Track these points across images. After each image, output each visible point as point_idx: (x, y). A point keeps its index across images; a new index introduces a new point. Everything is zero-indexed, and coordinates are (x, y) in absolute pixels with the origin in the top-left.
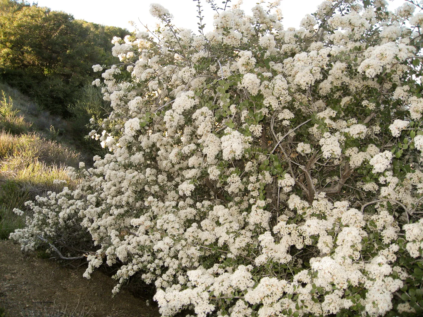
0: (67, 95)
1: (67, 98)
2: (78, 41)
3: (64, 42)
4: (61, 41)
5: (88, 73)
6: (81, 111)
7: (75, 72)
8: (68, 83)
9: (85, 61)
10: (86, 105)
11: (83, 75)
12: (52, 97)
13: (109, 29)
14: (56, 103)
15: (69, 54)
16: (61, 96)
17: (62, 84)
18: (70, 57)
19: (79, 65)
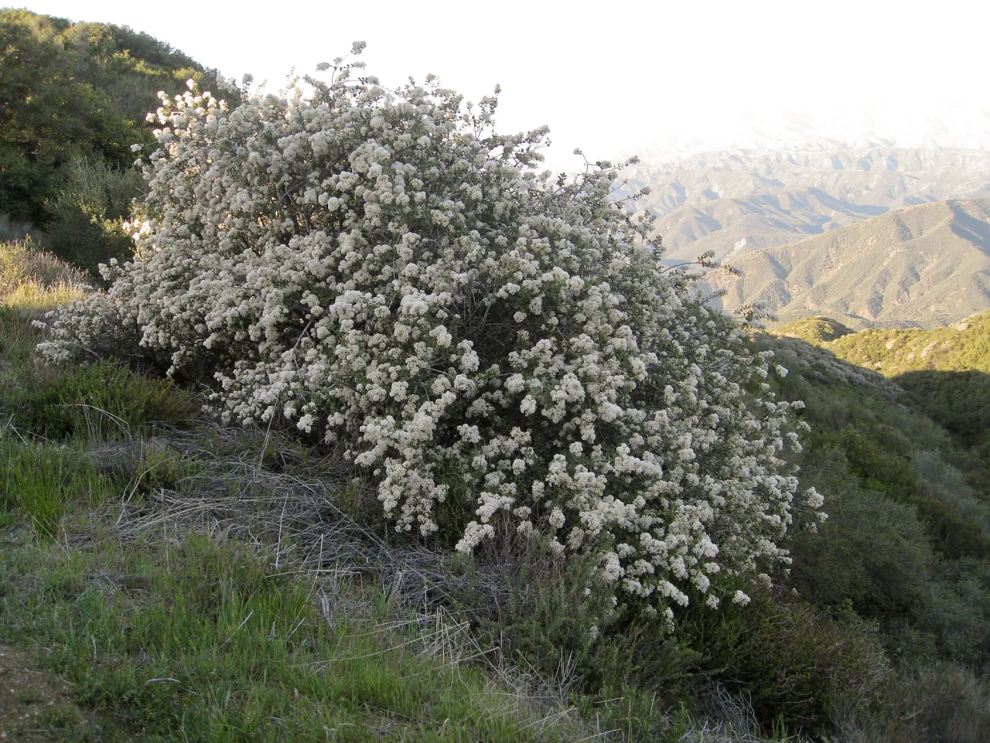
0: (35, 183)
1: (35, 188)
2: (44, 76)
3: (18, 80)
4: (12, 79)
5: (68, 138)
6: (69, 209)
7: (44, 137)
8: (32, 159)
9: (60, 115)
10: (77, 198)
11: (61, 142)
12: (8, 188)
13: (87, 28)
14: (15, 198)
15: (32, 104)
16: (24, 184)
17: (25, 161)
18: (33, 108)
19: (51, 124)
